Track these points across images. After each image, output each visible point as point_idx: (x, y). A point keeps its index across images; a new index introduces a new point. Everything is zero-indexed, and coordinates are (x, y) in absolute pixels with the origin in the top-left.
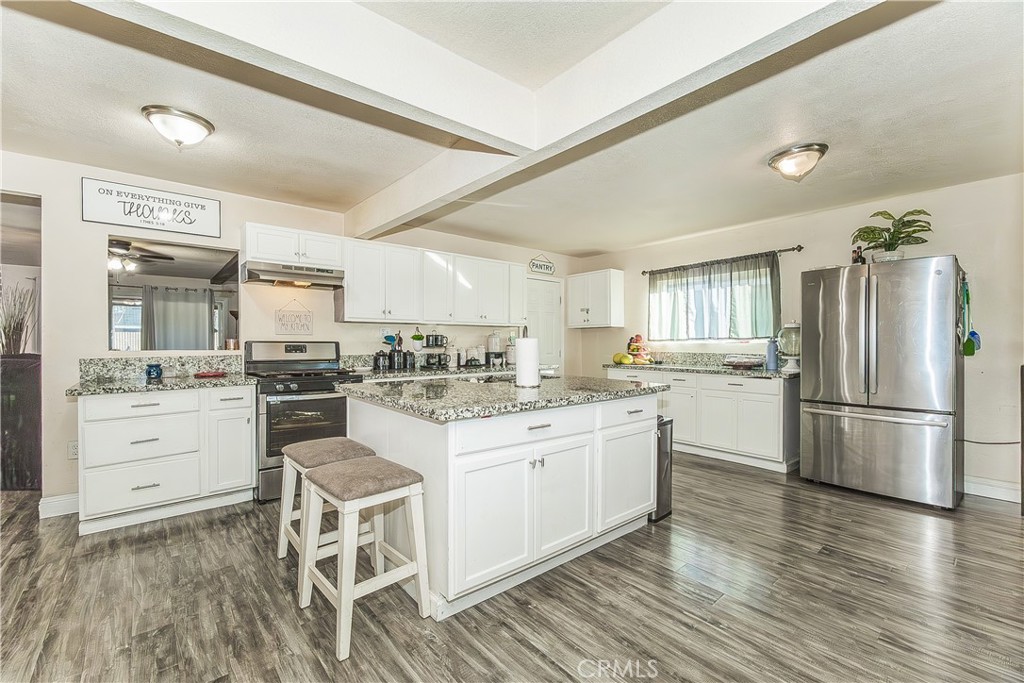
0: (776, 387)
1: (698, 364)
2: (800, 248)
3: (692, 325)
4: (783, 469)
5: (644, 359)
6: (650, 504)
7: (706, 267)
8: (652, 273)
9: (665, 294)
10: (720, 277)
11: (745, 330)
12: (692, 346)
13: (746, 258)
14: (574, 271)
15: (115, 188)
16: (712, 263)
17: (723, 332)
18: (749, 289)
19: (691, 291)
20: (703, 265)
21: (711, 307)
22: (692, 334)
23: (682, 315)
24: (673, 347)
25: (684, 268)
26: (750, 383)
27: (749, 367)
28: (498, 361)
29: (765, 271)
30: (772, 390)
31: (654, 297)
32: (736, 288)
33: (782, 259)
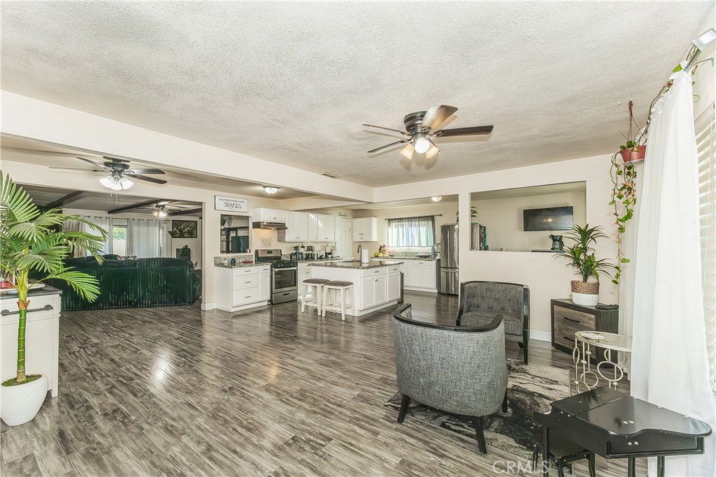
0: (434, 263)
1: (408, 256)
2: (441, 215)
3: (405, 241)
4: (436, 291)
5: (387, 255)
6: (399, 296)
7: (410, 219)
8: (389, 220)
9: (394, 229)
10: (415, 223)
11: (424, 244)
12: (405, 249)
13: (424, 217)
14: (355, 217)
15: (223, 198)
16: (412, 218)
17: (417, 244)
18: (425, 228)
19: (404, 228)
20: (409, 218)
21: (412, 234)
22: (405, 245)
23: (401, 237)
24: (397, 250)
25: (402, 219)
26: (425, 262)
27: (425, 257)
28: (330, 256)
29: (430, 222)
30: (432, 265)
31: (390, 229)
32: (421, 228)
33: (435, 218)
